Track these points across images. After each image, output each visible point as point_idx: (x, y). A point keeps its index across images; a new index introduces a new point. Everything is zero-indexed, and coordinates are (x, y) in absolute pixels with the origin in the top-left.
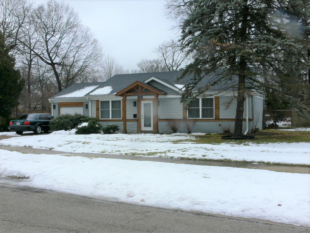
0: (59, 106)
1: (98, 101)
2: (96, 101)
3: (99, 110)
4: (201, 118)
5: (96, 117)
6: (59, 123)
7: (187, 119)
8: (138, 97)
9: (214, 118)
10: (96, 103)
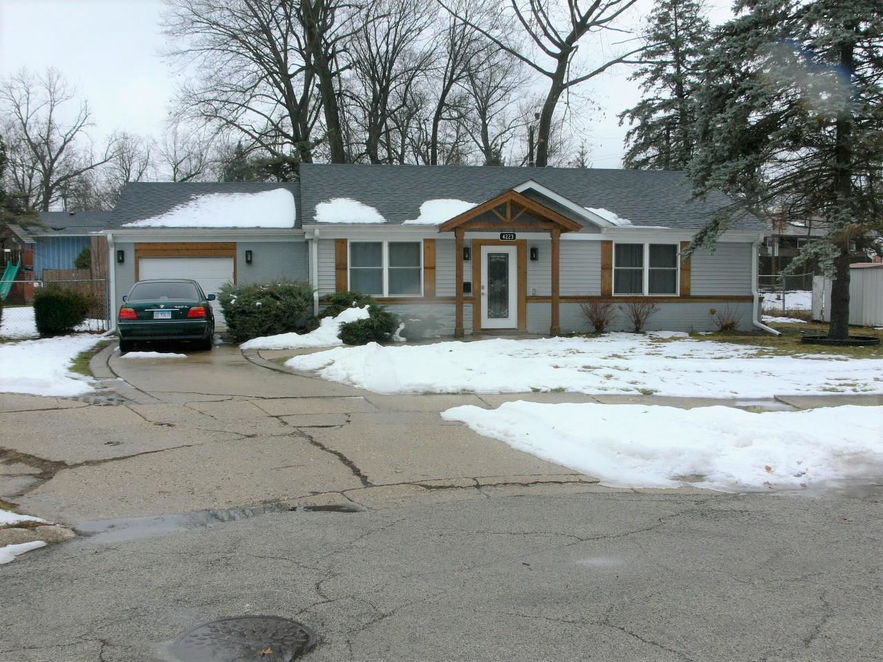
0: (138, 255)
1: (344, 241)
2: (333, 243)
3: (347, 269)
4: (646, 292)
5: (334, 291)
6: (270, 311)
7: (613, 295)
8: (502, 235)
9: (679, 295)
10: (333, 247)
